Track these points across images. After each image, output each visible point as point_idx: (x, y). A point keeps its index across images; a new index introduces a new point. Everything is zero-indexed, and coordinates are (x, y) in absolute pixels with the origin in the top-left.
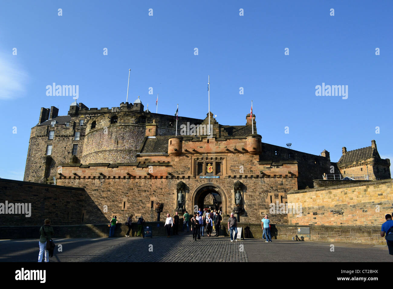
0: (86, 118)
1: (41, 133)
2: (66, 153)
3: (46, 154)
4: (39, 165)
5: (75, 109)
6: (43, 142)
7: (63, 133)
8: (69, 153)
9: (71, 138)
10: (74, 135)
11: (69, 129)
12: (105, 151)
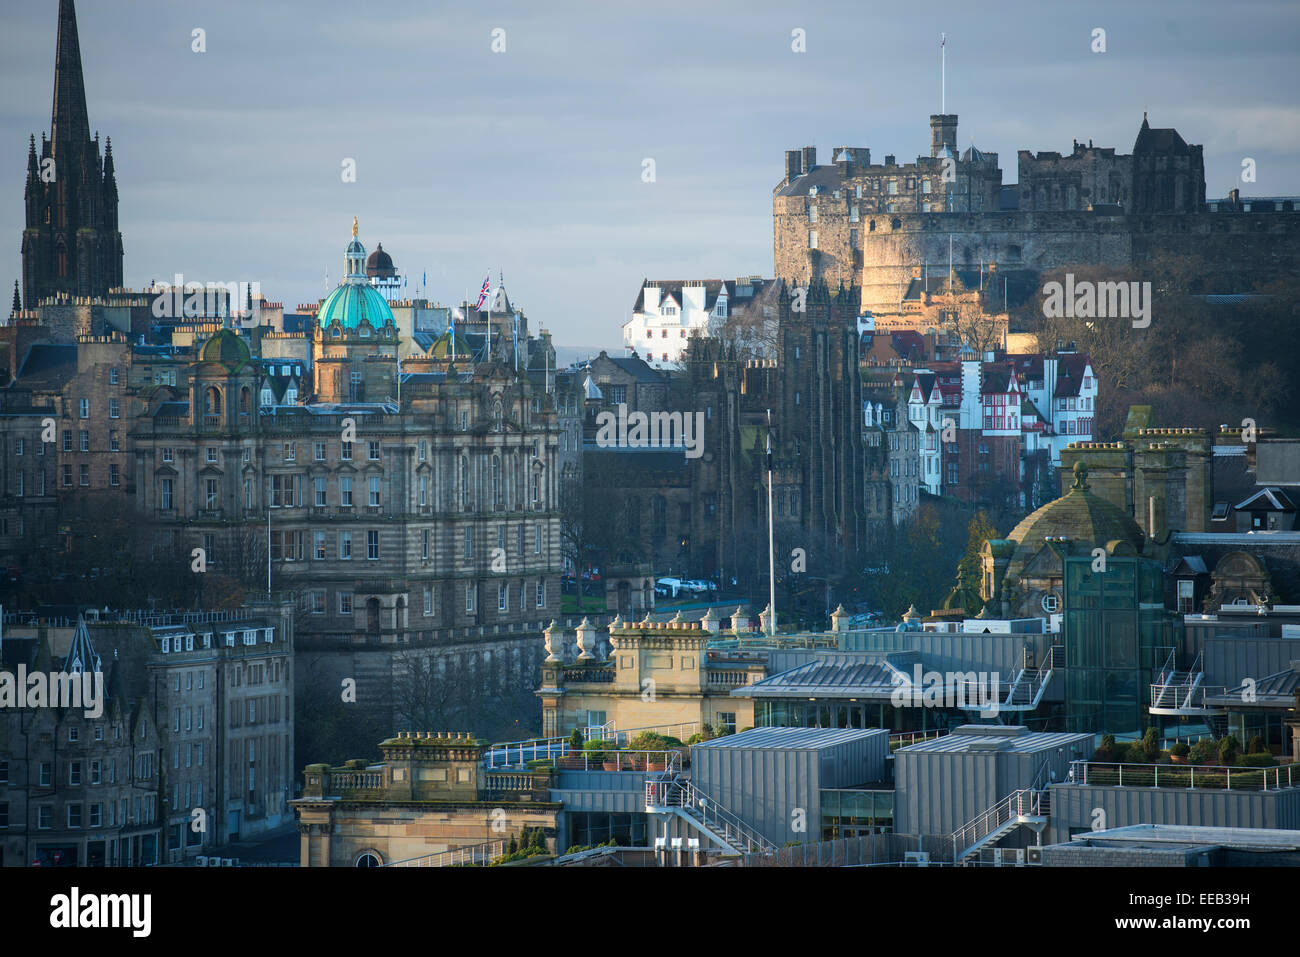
0: (864, 182)
1: (795, 209)
2: (842, 244)
3: (809, 247)
4: (801, 266)
5: (845, 167)
6: (802, 225)
7: (831, 209)
8: (845, 244)
9: (845, 218)
10: (850, 214)
11: (840, 203)
12: (890, 267)
